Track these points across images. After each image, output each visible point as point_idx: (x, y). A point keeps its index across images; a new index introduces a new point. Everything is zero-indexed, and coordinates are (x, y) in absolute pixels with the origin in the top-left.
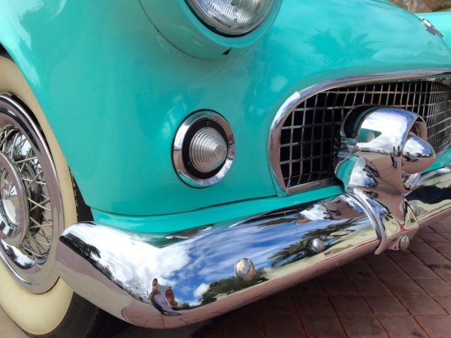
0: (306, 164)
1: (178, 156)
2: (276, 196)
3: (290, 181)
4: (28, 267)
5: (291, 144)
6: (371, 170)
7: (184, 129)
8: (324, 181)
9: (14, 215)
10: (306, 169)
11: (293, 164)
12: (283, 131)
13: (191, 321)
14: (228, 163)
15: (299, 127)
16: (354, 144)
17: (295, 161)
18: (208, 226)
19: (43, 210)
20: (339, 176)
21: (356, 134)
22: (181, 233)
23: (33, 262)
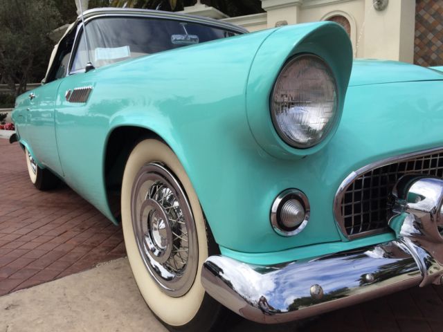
0: (366, 216)
1: (273, 217)
2: (341, 241)
3: (352, 230)
4: (170, 279)
5: (353, 203)
6: (418, 224)
7: (278, 201)
8: (381, 229)
9: (160, 241)
10: (366, 220)
11: (355, 217)
12: (346, 195)
13: (280, 321)
14: (305, 222)
15: (359, 190)
16: (405, 204)
17: (356, 215)
18: (292, 261)
19: (181, 240)
20: (392, 227)
21: (405, 197)
22: (275, 265)
23: (173, 275)
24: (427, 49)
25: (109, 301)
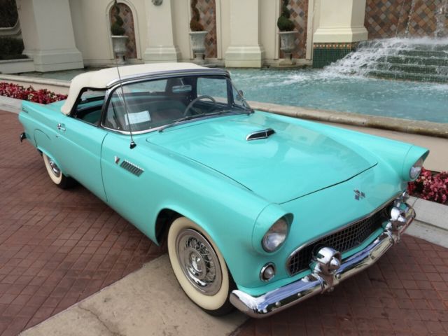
1: (261, 275)
3: (293, 271)
7: (264, 268)
16: (316, 258)
20: (311, 268)
21: (317, 255)
24: (377, 9)
25: (163, 293)
